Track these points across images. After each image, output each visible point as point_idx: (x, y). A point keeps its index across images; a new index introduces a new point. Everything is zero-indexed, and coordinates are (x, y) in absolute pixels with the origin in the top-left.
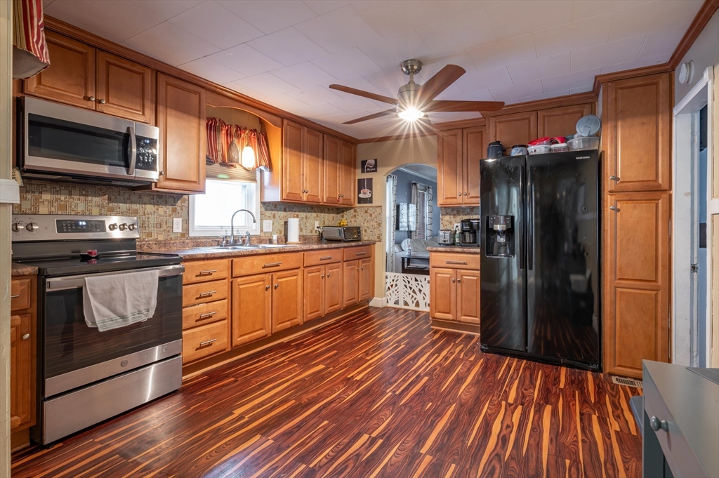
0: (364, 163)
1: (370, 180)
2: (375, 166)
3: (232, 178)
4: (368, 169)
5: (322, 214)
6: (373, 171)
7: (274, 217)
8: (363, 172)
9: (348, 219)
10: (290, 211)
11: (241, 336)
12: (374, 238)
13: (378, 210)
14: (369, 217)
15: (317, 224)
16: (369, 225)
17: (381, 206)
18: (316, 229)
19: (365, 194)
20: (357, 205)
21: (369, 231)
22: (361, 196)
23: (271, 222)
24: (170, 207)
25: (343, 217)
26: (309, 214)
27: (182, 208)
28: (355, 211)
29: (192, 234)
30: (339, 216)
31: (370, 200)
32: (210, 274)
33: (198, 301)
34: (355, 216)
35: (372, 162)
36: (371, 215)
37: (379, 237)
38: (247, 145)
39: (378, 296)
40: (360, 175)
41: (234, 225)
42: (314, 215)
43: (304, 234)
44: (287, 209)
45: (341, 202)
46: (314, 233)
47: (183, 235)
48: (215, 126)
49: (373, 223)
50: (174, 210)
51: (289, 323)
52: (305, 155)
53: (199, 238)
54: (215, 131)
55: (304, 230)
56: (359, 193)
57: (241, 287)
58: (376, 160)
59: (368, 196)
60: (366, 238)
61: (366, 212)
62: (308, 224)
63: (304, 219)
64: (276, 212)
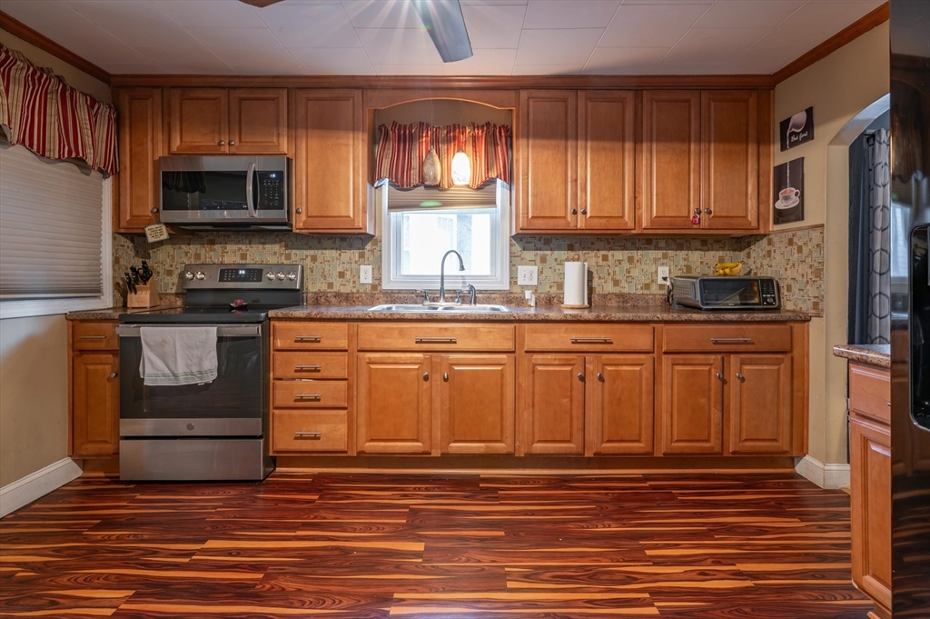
0: (785, 124)
1: (798, 164)
2: (809, 126)
3: (446, 204)
4: (794, 139)
5: (682, 254)
6: (805, 140)
7: (543, 260)
8: (783, 148)
9: (756, 262)
10: (583, 249)
11: (372, 440)
12: (806, 307)
13: (815, 234)
14: (796, 255)
15: (663, 271)
16: (795, 275)
17: (822, 226)
18: (660, 281)
19: (788, 200)
20: (772, 227)
21: (795, 289)
22: (780, 205)
23: (535, 269)
24: (357, 253)
25: (749, 256)
26: (637, 254)
27: (372, 251)
28: (770, 243)
29: (385, 286)
30: (742, 255)
31: (797, 213)
32: (317, 341)
33: (297, 374)
34: (769, 252)
35: (800, 117)
36: (800, 250)
37: (816, 305)
38: (458, 151)
39: (815, 456)
40: (779, 157)
41: (445, 274)
42: (653, 254)
43: (625, 291)
44: (577, 245)
45: (705, 224)
46: (654, 289)
47: (374, 287)
48: (411, 135)
49: (804, 268)
50: (362, 256)
51: (482, 445)
52: (580, 143)
53: (399, 292)
54: (411, 141)
55: (624, 284)
56: (776, 198)
57: (373, 366)
58: (809, 112)
59: (794, 202)
60: (789, 306)
61: (791, 242)
62: (635, 273)
63: (626, 265)
64: (549, 252)
